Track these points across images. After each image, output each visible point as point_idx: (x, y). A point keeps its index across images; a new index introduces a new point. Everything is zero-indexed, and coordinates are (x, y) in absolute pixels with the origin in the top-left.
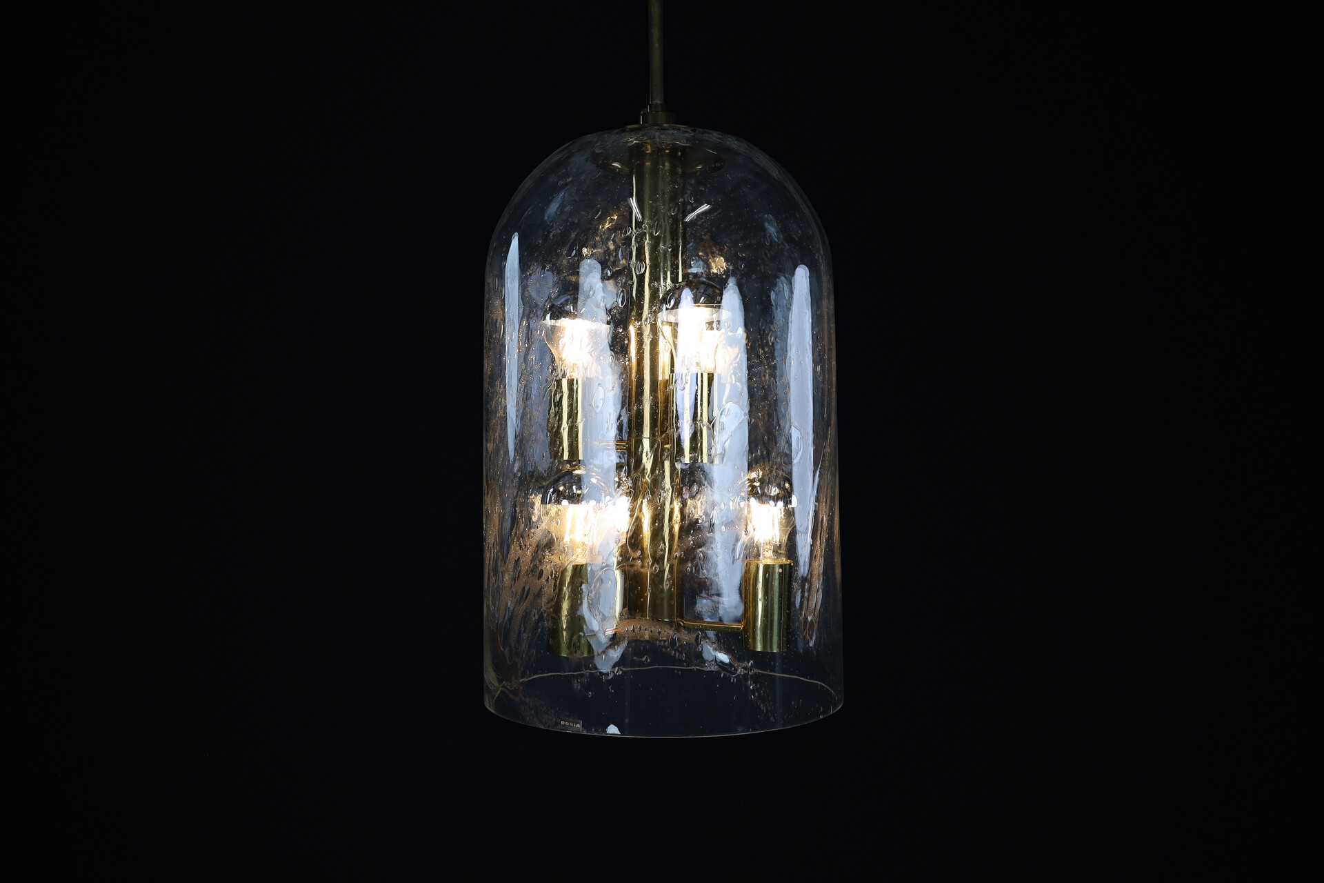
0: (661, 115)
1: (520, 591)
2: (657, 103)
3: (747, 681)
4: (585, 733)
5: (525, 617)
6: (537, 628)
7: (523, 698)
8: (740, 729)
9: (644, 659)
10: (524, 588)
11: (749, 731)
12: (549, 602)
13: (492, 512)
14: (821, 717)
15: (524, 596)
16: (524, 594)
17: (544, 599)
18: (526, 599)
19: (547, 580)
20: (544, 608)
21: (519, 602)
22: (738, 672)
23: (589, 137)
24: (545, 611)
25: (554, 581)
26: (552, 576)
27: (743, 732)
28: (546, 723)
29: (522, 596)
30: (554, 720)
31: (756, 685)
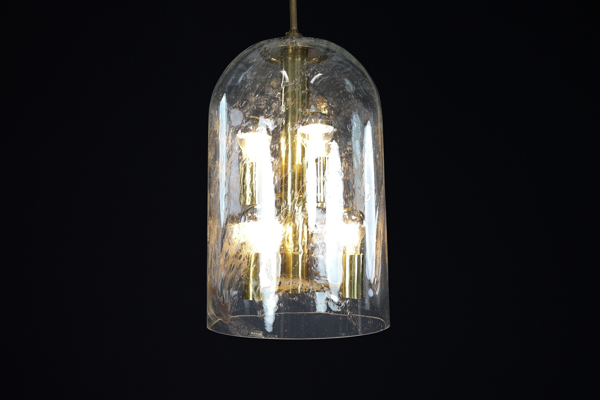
0: (296, 34)
1: (229, 266)
2: (294, 29)
3: (346, 310)
4: (264, 338)
5: (232, 280)
6: (238, 285)
7: (230, 322)
8: (343, 335)
9: (295, 299)
10: (231, 264)
11: (347, 336)
12: (245, 271)
13: (214, 227)
14: (382, 330)
15: (231, 269)
16: (232, 268)
17: (242, 270)
18: (232, 270)
19: (244, 260)
20: (242, 274)
21: (228, 273)
22: (342, 305)
23: (262, 42)
24: (243, 276)
25: (247, 260)
26: (246, 257)
27: (345, 336)
28: (243, 334)
29: (230, 269)
30: (247, 332)
31: (351, 312)
